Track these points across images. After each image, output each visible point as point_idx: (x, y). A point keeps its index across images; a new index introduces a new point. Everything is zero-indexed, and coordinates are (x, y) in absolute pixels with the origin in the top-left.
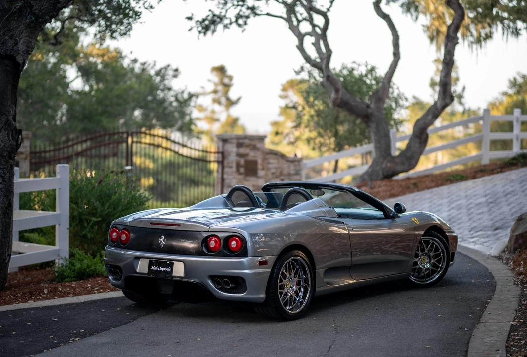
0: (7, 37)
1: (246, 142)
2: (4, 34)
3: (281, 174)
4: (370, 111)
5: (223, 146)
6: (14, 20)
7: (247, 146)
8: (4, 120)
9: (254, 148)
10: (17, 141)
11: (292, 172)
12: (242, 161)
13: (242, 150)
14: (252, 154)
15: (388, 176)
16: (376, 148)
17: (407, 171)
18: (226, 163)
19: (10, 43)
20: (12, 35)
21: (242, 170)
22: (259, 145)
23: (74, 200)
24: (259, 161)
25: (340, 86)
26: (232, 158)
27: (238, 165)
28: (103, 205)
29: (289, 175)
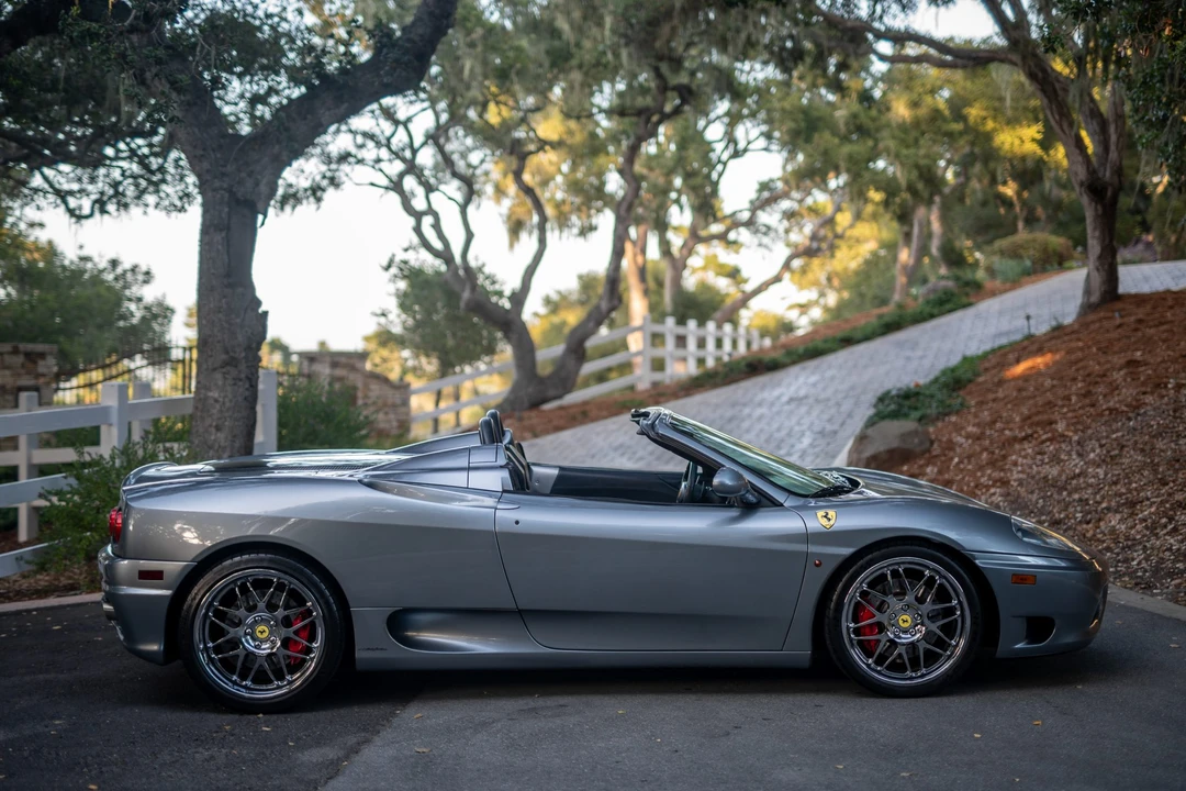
0: (243, 175)
1: (343, 360)
2: (239, 170)
3: (385, 405)
5: (311, 367)
6: (254, 150)
7: (345, 367)
8: (249, 297)
11: (398, 401)
13: (339, 372)
14: (350, 378)
15: (535, 405)
16: (519, 366)
17: (559, 397)
19: (249, 183)
20: (252, 172)
22: (358, 365)
24: (360, 387)
29: (394, 406)
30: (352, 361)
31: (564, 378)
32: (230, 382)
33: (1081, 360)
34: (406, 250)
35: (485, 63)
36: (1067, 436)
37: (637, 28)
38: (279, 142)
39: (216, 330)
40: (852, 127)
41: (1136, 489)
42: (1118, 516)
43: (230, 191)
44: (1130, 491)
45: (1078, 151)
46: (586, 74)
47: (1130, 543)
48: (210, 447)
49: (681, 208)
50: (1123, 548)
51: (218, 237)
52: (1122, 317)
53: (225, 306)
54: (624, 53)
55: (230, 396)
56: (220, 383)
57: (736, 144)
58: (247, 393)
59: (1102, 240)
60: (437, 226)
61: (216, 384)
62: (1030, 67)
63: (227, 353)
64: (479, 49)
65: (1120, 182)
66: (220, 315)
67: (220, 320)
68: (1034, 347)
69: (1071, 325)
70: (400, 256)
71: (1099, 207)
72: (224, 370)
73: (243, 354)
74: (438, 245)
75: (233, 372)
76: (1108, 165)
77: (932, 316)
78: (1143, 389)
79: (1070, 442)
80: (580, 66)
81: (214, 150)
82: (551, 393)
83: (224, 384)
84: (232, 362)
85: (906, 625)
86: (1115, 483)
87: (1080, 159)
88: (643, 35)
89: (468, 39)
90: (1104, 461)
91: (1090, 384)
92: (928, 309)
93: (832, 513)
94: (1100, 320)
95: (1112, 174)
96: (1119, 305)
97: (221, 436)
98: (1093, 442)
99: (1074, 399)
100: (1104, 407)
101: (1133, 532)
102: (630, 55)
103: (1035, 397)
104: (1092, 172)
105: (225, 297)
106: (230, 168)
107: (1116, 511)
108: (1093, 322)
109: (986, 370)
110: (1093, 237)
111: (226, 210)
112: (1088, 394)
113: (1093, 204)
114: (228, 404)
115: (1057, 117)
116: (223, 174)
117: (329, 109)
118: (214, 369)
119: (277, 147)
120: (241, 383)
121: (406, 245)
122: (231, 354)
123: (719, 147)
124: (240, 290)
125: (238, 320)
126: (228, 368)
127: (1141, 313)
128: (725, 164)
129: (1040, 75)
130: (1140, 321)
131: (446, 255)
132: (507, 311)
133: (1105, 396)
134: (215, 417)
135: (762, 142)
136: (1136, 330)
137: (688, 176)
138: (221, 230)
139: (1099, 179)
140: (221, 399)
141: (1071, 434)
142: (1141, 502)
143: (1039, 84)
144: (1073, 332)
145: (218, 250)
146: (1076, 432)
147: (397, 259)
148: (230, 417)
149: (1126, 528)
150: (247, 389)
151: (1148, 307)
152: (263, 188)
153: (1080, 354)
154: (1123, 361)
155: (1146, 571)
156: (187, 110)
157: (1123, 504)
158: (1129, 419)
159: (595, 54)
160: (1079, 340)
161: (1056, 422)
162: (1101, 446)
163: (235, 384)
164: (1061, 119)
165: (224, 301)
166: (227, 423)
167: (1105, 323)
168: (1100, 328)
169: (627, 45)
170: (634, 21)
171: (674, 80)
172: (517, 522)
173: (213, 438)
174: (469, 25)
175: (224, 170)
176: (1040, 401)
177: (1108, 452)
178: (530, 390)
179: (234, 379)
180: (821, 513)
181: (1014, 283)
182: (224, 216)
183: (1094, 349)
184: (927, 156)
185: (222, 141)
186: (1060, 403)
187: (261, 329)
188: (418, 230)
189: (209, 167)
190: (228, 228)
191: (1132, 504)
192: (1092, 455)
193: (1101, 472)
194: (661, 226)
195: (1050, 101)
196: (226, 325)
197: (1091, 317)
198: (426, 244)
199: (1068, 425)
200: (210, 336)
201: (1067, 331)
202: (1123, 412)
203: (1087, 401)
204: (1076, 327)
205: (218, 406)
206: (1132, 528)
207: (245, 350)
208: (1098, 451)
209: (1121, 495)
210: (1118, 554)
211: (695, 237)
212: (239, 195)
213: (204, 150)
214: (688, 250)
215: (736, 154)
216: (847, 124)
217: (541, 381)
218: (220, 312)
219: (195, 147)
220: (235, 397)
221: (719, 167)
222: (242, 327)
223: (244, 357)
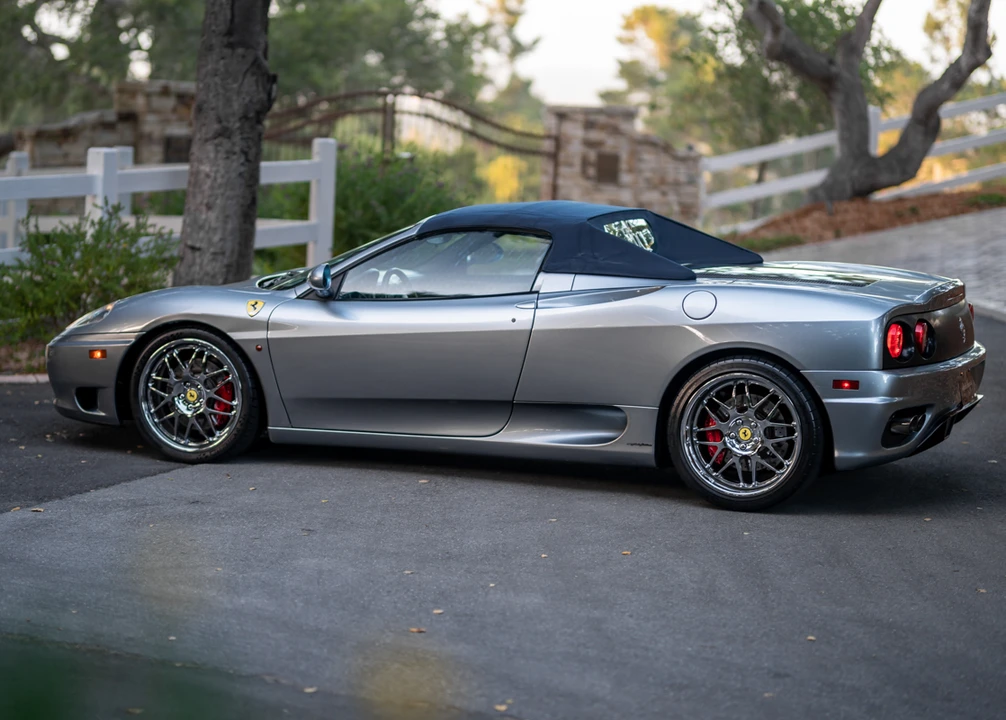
1: (602, 119)
3: (663, 181)
4: (834, 69)
5: (559, 127)
7: (603, 127)
8: (250, 59)
9: (615, 131)
10: (269, 94)
11: (683, 178)
12: (592, 155)
13: (595, 135)
14: (611, 143)
15: (863, 193)
16: (843, 139)
17: (897, 184)
18: (562, 156)
21: (592, 171)
22: (624, 126)
23: (341, 202)
24: (624, 156)
25: (782, 21)
26: (575, 150)
27: (585, 163)
28: (390, 212)
29: (677, 184)
30: (612, 121)
31: (905, 161)
32: (222, 155)
39: (211, 95)
48: (201, 227)
53: (222, 69)
55: (222, 171)
56: (212, 155)
58: (242, 169)
61: (208, 157)
63: (220, 121)
66: (217, 79)
67: (216, 84)
72: (216, 141)
73: (238, 125)
75: (226, 144)
82: (884, 178)
83: (216, 158)
84: (225, 132)
97: (212, 215)
105: (224, 58)
114: (219, 180)
118: (206, 140)
120: (235, 157)
122: (225, 124)
124: (240, 51)
125: (235, 86)
126: (221, 139)
134: (207, 193)
140: (212, 174)
145: (222, 4)
148: (223, 195)
150: (242, 164)
163: (227, 158)
165: (222, 62)
166: (218, 201)
173: (204, 217)
178: (855, 173)
179: (226, 152)
187: (262, 95)
196: (221, 91)
200: (205, 102)
205: (209, 182)
207: (240, 119)
217: (874, 162)
218: (216, 75)
220: (227, 172)
222: (239, 93)
223: (239, 128)
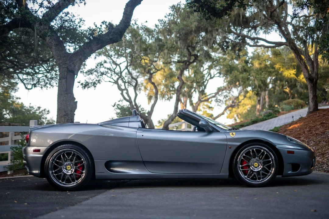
0: (71, 64)
6: (74, 57)
19: (73, 66)
20: (73, 63)
33: (308, 124)
34: (119, 101)
35: (141, 47)
36: (304, 140)
37: (182, 35)
38: (81, 55)
39: (62, 106)
40: (243, 70)
41: (324, 151)
42: (319, 157)
43: (67, 68)
44: (322, 151)
45: (305, 69)
46: (168, 50)
47: (323, 163)
49: (196, 93)
50: (321, 165)
51: (64, 81)
52: (319, 114)
53: (65, 99)
54: (179, 43)
56: (63, 120)
57: (211, 75)
59: (313, 93)
60: (127, 93)
61: (62, 121)
62: (291, 46)
63: (65, 112)
64: (139, 43)
65: (318, 77)
66: (64, 102)
68: (295, 123)
69: (305, 117)
70: (118, 103)
71: (312, 84)
72: (64, 117)
74: (128, 98)
76: (314, 73)
77: (266, 120)
78: (326, 129)
79: (305, 141)
80: (167, 48)
81: (63, 57)
84: (67, 115)
85: (257, 166)
86: (318, 150)
87: (306, 71)
88: (184, 37)
89: (136, 40)
90: (315, 145)
91: (310, 128)
92: (265, 118)
93: (234, 133)
94: (313, 115)
95: (315, 75)
96: (319, 111)
98: (312, 141)
99: (306, 132)
100: (315, 133)
101: (323, 161)
102: (181, 43)
103: (295, 133)
104: (309, 75)
105: (65, 97)
106: (67, 62)
107: (319, 156)
108: (311, 116)
109: (281, 129)
110: (310, 93)
111: (66, 73)
112: (310, 131)
113: (310, 84)
115: (299, 60)
116: (66, 64)
117: (95, 46)
118: (62, 117)
119: (80, 56)
120: (69, 121)
121: (119, 100)
122: (67, 112)
123: (206, 76)
124: (69, 95)
125: (69, 103)
126: (66, 116)
127: (325, 113)
128: (208, 80)
129: (294, 48)
130: (324, 115)
131: (130, 101)
132: (147, 116)
133: (315, 131)
135: (218, 75)
136: (323, 117)
137: (197, 83)
138: (64, 79)
139: (312, 76)
141: (305, 140)
142: (326, 154)
143: (294, 50)
144: (305, 119)
145: (64, 84)
146: (307, 139)
147: (117, 104)
149: (322, 160)
151: (327, 112)
152: (77, 68)
153: (308, 123)
154: (320, 123)
155: (327, 169)
156: (56, 46)
157: (321, 154)
158: (322, 135)
159: (171, 45)
160: (307, 120)
161: (301, 138)
162: (314, 142)
163: (67, 121)
164: (300, 60)
167: (314, 116)
168: (313, 117)
169: (179, 40)
170: (181, 33)
171: (193, 53)
172: (143, 136)
174: (136, 36)
175: (66, 62)
176: (296, 133)
177: (316, 143)
179: (67, 119)
180: (231, 133)
181: (289, 111)
182: (65, 74)
183: (312, 122)
184: (264, 77)
185: (65, 55)
186: (302, 133)
187: (75, 106)
188: (122, 94)
189: (62, 62)
190: (67, 78)
191: (323, 154)
192: (311, 144)
193: (314, 148)
194: (190, 96)
195: (297, 55)
196: (65, 105)
197: (310, 115)
198: (125, 99)
199: (304, 138)
200: (61, 108)
201: (304, 118)
202: (320, 134)
203: (310, 132)
204: (306, 117)
206: (323, 160)
207: (70, 111)
208: (313, 143)
209: (320, 152)
210: (319, 166)
211: (200, 101)
212: (70, 69)
213: (60, 57)
214: (198, 104)
215: (211, 78)
216: (241, 69)
219: (58, 56)
221: (206, 82)
222: (70, 105)
223: (70, 113)
